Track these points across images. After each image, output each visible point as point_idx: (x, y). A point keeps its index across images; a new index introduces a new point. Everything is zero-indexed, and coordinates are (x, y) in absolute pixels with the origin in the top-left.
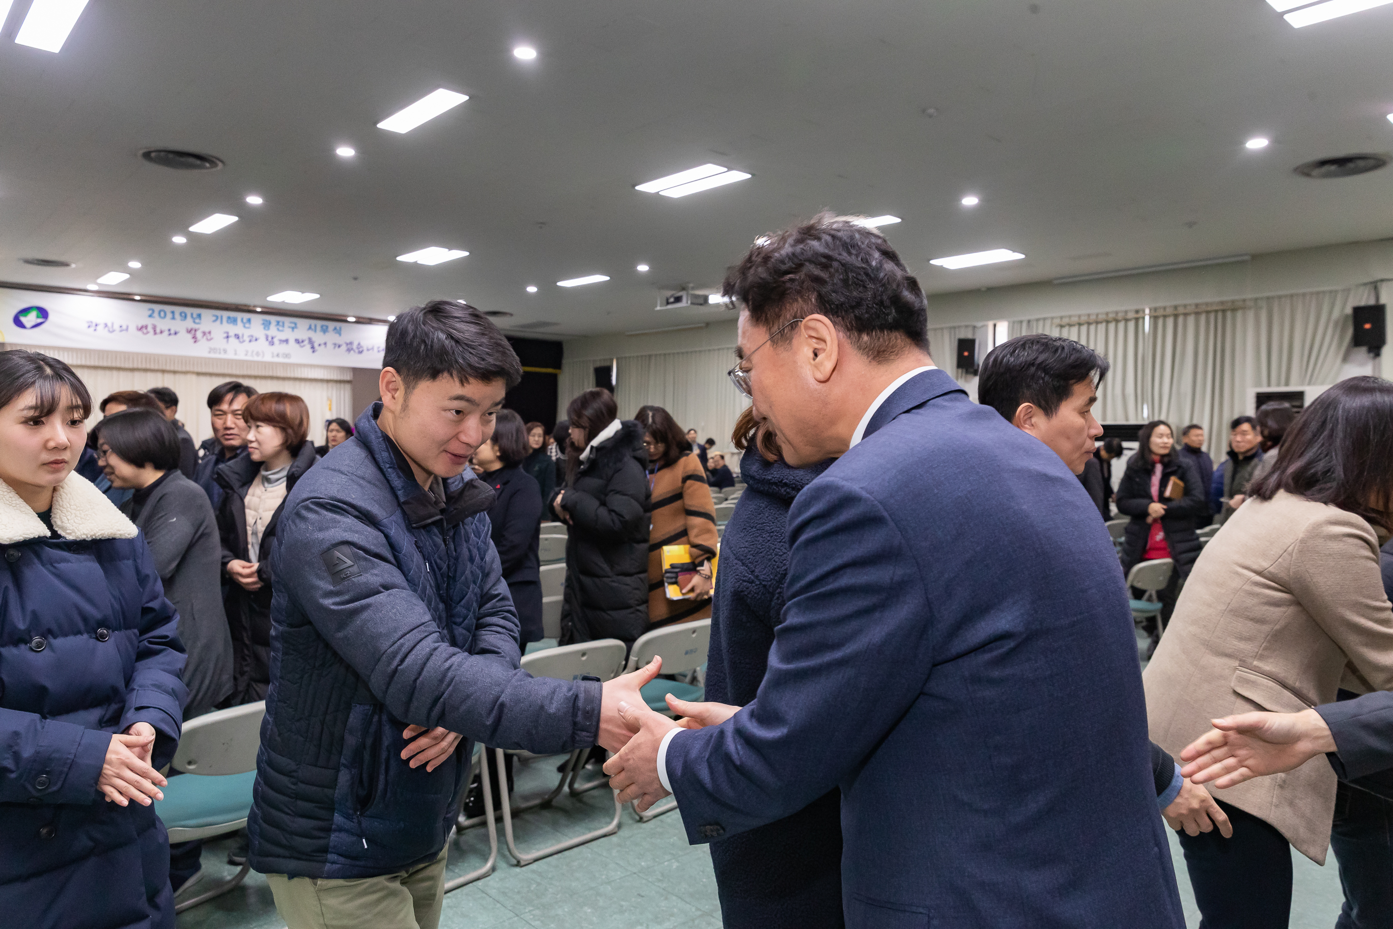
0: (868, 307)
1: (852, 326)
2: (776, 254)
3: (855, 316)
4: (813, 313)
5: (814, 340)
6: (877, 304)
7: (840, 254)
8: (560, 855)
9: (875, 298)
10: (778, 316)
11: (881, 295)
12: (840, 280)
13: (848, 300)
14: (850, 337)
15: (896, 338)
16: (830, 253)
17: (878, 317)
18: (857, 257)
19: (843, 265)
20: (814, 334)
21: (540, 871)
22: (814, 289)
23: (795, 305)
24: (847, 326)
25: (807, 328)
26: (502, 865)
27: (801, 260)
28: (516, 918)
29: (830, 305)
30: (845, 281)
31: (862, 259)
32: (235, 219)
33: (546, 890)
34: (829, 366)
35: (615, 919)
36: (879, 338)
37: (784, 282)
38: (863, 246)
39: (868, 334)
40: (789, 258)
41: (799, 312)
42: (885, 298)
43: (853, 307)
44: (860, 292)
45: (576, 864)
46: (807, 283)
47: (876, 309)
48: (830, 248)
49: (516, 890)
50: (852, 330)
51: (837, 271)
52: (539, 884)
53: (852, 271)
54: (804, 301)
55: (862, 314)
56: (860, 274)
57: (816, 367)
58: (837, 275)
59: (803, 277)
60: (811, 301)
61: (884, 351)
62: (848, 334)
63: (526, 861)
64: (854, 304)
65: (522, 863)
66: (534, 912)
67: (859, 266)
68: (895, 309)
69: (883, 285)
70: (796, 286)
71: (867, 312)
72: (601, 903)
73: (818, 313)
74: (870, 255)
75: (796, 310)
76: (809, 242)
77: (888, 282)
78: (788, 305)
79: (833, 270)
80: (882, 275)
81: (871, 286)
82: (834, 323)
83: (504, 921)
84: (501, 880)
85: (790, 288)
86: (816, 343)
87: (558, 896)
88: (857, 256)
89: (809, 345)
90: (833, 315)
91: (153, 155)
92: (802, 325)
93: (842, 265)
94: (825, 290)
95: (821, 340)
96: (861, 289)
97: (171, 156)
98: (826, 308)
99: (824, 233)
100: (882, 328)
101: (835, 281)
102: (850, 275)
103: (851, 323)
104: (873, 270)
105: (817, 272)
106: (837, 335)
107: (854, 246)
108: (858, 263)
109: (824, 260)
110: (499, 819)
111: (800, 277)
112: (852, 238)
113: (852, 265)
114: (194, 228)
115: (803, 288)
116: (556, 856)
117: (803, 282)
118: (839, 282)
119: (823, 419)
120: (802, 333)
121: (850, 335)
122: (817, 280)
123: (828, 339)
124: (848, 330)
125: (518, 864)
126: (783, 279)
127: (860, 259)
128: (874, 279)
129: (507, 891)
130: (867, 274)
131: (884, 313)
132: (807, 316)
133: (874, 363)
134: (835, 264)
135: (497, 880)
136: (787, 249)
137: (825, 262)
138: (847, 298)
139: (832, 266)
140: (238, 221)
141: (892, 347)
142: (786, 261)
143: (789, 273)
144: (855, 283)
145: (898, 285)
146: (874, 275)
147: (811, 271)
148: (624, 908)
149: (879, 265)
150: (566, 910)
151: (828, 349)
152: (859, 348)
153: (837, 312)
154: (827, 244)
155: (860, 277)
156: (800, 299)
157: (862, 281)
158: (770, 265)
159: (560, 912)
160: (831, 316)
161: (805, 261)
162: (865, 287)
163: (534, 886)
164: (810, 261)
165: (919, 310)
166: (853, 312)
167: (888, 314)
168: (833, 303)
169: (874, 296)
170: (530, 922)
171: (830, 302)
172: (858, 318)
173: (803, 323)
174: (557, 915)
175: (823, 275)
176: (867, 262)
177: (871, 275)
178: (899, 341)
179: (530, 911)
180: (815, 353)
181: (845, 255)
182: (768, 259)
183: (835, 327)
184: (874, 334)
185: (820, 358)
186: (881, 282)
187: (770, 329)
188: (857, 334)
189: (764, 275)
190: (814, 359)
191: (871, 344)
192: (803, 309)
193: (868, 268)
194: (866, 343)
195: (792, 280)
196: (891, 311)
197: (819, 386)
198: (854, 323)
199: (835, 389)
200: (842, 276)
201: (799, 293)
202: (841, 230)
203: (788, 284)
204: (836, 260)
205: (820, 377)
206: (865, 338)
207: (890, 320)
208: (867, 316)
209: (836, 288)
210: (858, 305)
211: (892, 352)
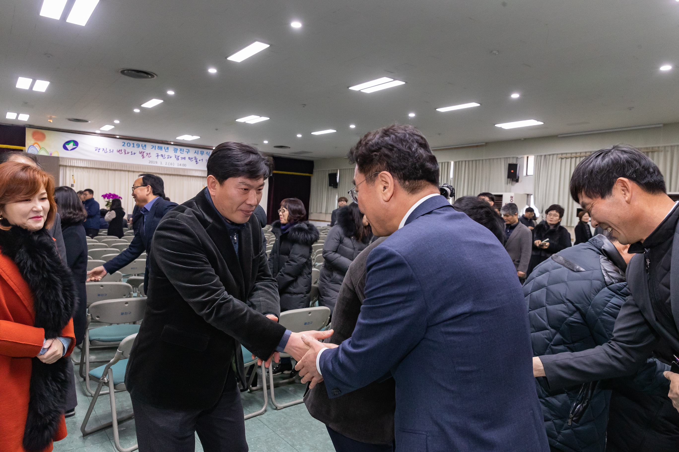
0: (409, 169)
1: (401, 177)
2: (370, 142)
3: (403, 173)
4: (384, 170)
6: (413, 168)
7: (397, 145)
8: (296, 405)
10: (369, 170)
11: (415, 164)
12: (397, 156)
13: (400, 166)
15: (421, 182)
16: (394, 144)
17: (413, 174)
20: (384, 180)
21: (286, 412)
22: (386, 160)
23: (377, 166)
24: (399, 177)
25: (381, 176)
26: (269, 408)
27: (381, 146)
28: (273, 433)
29: (392, 168)
30: (399, 157)
31: (408, 147)
33: (288, 421)
34: (389, 195)
35: (319, 436)
36: (413, 183)
37: (372, 156)
38: (409, 141)
39: (408, 181)
40: (376, 145)
42: (417, 165)
43: (402, 169)
45: (303, 410)
47: (413, 171)
48: (394, 141)
49: (274, 420)
50: (401, 178)
51: (396, 152)
52: (285, 418)
53: (402, 153)
54: (381, 164)
55: (406, 172)
56: (406, 154)
57: (384, 194)
60: (383, 166)
61: (415, 189)
63: (280, 407)
65: (278, 408)
66: (282, 431)
68: (422, 171)
69: (417, 160)
70: (377, 158)
71: (408, 172)
72: (313, 429)
73: (386, 171)
74: (412, 145)
75: (377, 168)
76: (385, 138)
77: (419, 158)
79: (394, 152)
80: (416, 155)
81: (411, 160)
82: (393, 176)
83: (268, 434)
84: (268, 415)
85: (375, 159)
86: (385, 183)
87: (293, 424)
89: (382, 184)
90: (393, 172)
91: (125, 72)
93: (398, 150)
94: (390, 161)
95: (387, 183)
96: (406, 161)
97: (134, 72)
99: (392, 134)
100: (415, 179)
102: (402, 155)
104: (412, 153)
105: (387, 152)
106: (394, 181)
107: (405, 141)
108: (405, 150)
110: (268, 388)
111: (380, 154)
112: (404, 137)
113: (402, 150)
114: (144, 105)
115: (380, 159)
116: (294, 406)
117: (381, 156)
119: (386, 217)
120: (379, 179)
121: (400, 181)
122: (387, 156)
123: (389, 182)
124: (399, 179)
125: (276, 409)
127: (407, 147)
128: (413, 157)
129: (270, 420)
130: (409, 154)
131: (416, 171)
132: (381, 171)
133: (410, 194)
134: (395, 149)
135: (266, 415)
136: (375, 141)
137: (391, 148)
139: (393, 150)
140: (163, 102)
141: (419, 186)
142: (374, 146)
143: (375, 151)
144: (404, 158)
145: (424, 160)
146: (413, 155)
147: (384, 152)
148: (323, 432)
149: (415, 151)
150: (297, 431)
151: (389, 187)
152: (404, 187)
153: (395, 171)
154: (393, 139)
155: (406, 156)
156: (379, 164)
157: (407, 158)
158: (367, 147)
159: (293, 431)
162: (408, 161)
163: (283, 419)
164: (385, 147)
165: (433, 171)
166: (403, 171)
167: (418, 173)
169: (412, 164)
170: (280, 435)
171: (392, 167)
173: (380, 174)
174: (292, 433)
175: (390, 154)
176: (410, 149)
177: (411, 155)
178: (423, 184)
179: (280, 430)
180: (385, 188)
181: (400, 145)
182: (366, 144)
183: (393, 177)
184: (411, 181)
185: (386, 190)
186: (415, 158)
187: (366, 175)
188: (403, 181)
189: (364, 151)
190: (384, 191)
191: (409, 186)
192: (380, 168)
193: (410, 152)
194: (407, 185)
195: (376, 155)
196: (419, 171)
197: (385, 203)
198: (402, 176)
199: (393, 205)
200: (397, 155)
201: (378, 161)
202: (400, 133)
203: (374, 157)
204: (396, 147)
205: (386, 199)
206: (407, 183)
207: (419, 175)
208: (408, 173)
209: (395, 160)
210: (405, 168)
211: (419, 189)
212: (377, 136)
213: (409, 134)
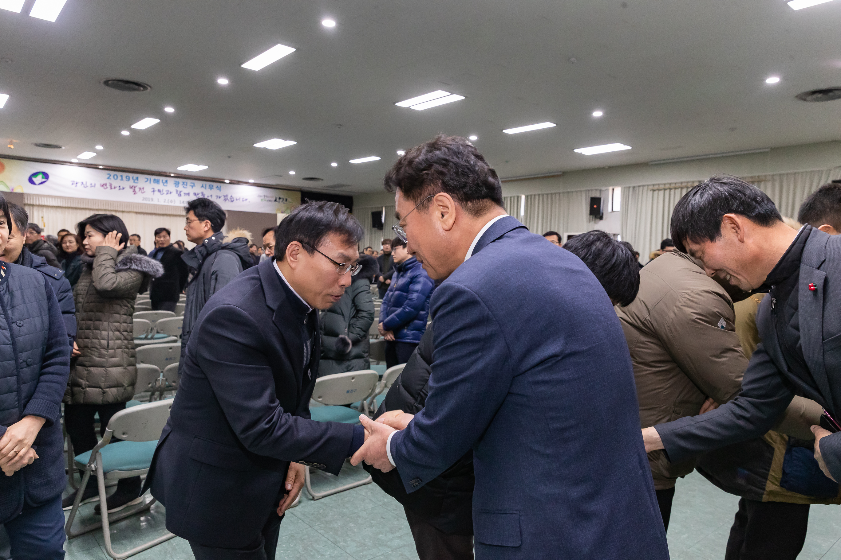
0: (470, 186)
1: (462, 198)
2: (417, 160)
3: (464, 192)
4: (441, 192)
5: (442, 207)
6: (475, 185)
7: (453, 158)
9: (474, 182)
10: (420, 194)
11: (477, 180)
13: (460, 183)
14: (461, 203)
15: (487, 202)
16: (447, 158)
17: (476, 192)
18: (462, 160)
19: (455, 164)
20: (441, 203)
21: (326, 502)
22: (440, 178)
23: (430, 188)
24: (459, 198)
25: (438, 199)
27: (431, 162)
28: (310, 529)
29: (450, 188)
30: (457, 173)
31: (465, 160)
32: (158, 121)
33: (328, 513)
34: (451, 221)
36: (477, 204)
38: (464, 153)
39: (471, 202)
40: (425, 162)
41: (432, 191)
42: (479, 181)
43: (462, 188)
44: (465, 179)
46: (435, 175)
47: (475, 188)
48: (447, 155)
49: (311, 513)
50: (462, 200)
51: (452, 168)
52: (324, 510)
53: (460, 167)
54: (435, 185)
55: (467, 192)
56: (465, 169)
57: (443, 222)
58: (452, 170)
59: (433, 171)
60: (439, 185)
61: (480, 210)
62: (460, 202)
63: (318, 497)
64: (463, 185)
66: (321, 525)
67: (464, 164)
68: (485, 188)
69: (478, 175)
70: (430, 177)
73: (444, 192)
74: (469, 158)
75: (430, 191)
76: (435, 152)
77: (480, 173)
78: (426, 188)
79: (449, 167)
80: (477, 169)
82: (452, 197)
85: (426, 178)
86: (443, 209)
87: (335, 517)
88: (462, 158)
89: (439, 210)
90: (452, 193)
91: (110, 82)
92: (434, 199)
94: (446, 178)
95: (445, 207)
96: (466, 177)
97: (120, 83)
98: (447, 189)
99: (443, 146)
100: (478, 198)
101: (451, 173)
102: (460, 169)
103: (461, 196)
104: (471, 167)
105: (441, 168)
106: (455, 204)
107: (460, 153)
108: (462, 163)
109: (444, 162)
111: (431, 172)
112: (459, 148)
113: (460, 164)
114: (133, 126)
115: (433, 178)
117: (433, 175)
118: (453, 174)
119: (449, 251)
120: (435, 203)
122: (441, 173)
123: (450, 207)
124: (460, 200)
126: (422, 174)
128: (474, 172)
129: (306, 514)
130: (469, 169)
131: (479, 190)
132: (436, 194)
133: (474, 218)
134: (451, 164)
136: (422, 157)
138: (458, 183)
139: (449, 165)
140: (159, 122)
142: (422, 163)
143: (425, 169)
144: (462, 174)
145: (486, 175)
146: (473, 169)
147: (437, 168)
149: (474, 164)
150: (339, 524)
151: (450, 212)
152: (467, 210)
153: (454, 191)
154: (445, 152)
155: (465, 171)
156: (432, 185)
157: (466, 172)
158: (413, 165)
159: (336, 526)
161: (433, 163)
162: (468, 176)
164: (437, 163)
165: (497, 187)
166: (463, 190)
167: (482, 191)
168: (451, 186)
169: (473, 181)
170: (318, 531)
171: (449, 185)
172: (466, 194)
173: (435, 197)
175: (445, 170)
176: (468, 162)
177: (472, 170)
180: (443, 214)
181: (456, 158)
182: (411, 161)
183: (453, 199)
184: (474, 201)
185: (445, 217)
186: (476, 173)
187: (415, 202)
188: (465, 202)
189: (410, 172)
190: (442, 218)
191: (473, 207)
192: (433, 189)
194: (470, 207)
195: (427, 174)
197: (446, 233)
198: (463, 196)
199: (456, 235)
200: (455, 171)
201: (432, 181)
205: (446, 228)
206: (470, 204)
207: (483, 194)
208: (470, 192)
209: (452, 177)
210: (465, 186)
211: (484, 210)
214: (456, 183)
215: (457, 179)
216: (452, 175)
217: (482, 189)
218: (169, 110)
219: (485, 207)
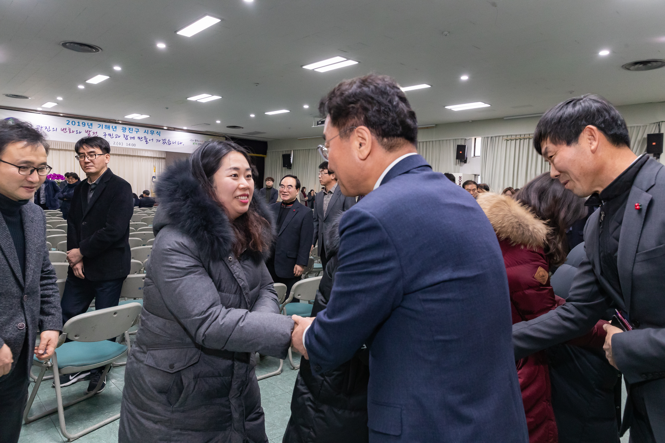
0: (388, 125)
1: (380, 134)
2: (346, 93)
3: (382, 129)
4: (361, 125)
5: (360, 138)
6: (393, 124)
7: (378, 97)
10: (344, 124)
11: (396, 120)
13: (379, 121)
14: (378, 139)
15: (400, 140)
16: (373, 96)
17: (393, 130)
20: (360, 135)
22: (363, 113)
24: (377, 134)
25: (358, 132)
29: (370, 122)
30: (379, 111)
31: (389, 100)
32: (108, 77)
34: (366, 152)
36: (392, 141)
37: (349, 108)
38: (390, 94)
39: (387, 138)
40: (353, 96)
41: (355, 123)
42: (397, 121)
43: (381, 125)
46: (360, 110)
47: (392, 127)
48: (373, 93)
51: (376, 105)
53: (383, 106)
54: (358, 119)
56: (387, 108)
57: (360, 152)
58: (374, 107)
60: (361, 119)
61: (393, 146)
62: (377, 137)
64: (382, 123)
67: (387, 104)
68: (402, 127)
70: (354, 110)
71: (387, 128)
73: (364, 126)
74: (393, 99)
75: (353, 122)
76: (364, 88)
77: (400, 114)
78: (350, 120)
79: (373, 104)
80: (398, 109)
81: (392, 115)
82: (371, 132)
85: (352, 111)
86: (362, 140)
88: (386, 99)
89: (358, 141)
90: (371, 128)
91: (67, 44)
92: (355, 131)
93: (378, 102)
94: (369, 114)
95: (363, 139)
96: (386, 116)
97: (76, 45)
98: (368, 124)
99: (371, 84)
100: (394, 136)
102: (382, 108)
103: (379, 132)
104: (394, 107)
105: (365, 104)
106: (372, 138)
107: (385, 93)
109: (370, 99)
111: (357, 106)
113: (383, 103)
114: (88, 82)
115: (358, 112)
117: (358, 109)
118: (376, 111)
119: (362, 177)
120: (355, 135)
122: (365, 109)
123: (367, 138)
126: (349, 106)
128: (394, 111)
131: (396, 129)
132: (358, 126)
133: (388, 152)
134: (375, 102)
139: (373, 102)
142: (351, 97)
143: (352, 103)
144: (383, 113)
145: (405, 115)
146: (394, 109)
147: (362, 104)
149: (397, 104)
151: (367, 144)
152: (382, 145)
153: (373, 126)
155: (386, 110)
157: (387, 112)
158: (343, 97)
160: (370, 128)
161: (360, 98)
162: (388, 115)
164: (363, 99)
166: (382, 127)
167: (398, 130)
169: (392, 120)
172: (383, 131)
173: (356, 129)
175: (368, 107)
176: (391, 102)
177: (391, 109)
180: (361, 145)
181: (380, 97)
182: (342, 94)
183: (371, 134)
184: (390, 138)
185: (363, 148)
186: (396, 113)
187: (339, 130)
188: (381, 138)
189: (339, 103)
190: (360, 148)
191: (388, 143)
192: (356, 122)
193: (390, 105)
194: (385, 142)
195: (353, 108)
196: (399, 128)
197: (361, 162)
198: (381, 132)
199: (369, 164)
200: (377, 108)
201: (356, 114)
202: (381, 84)
203: (351, 109)
204: (375, 100)
205: (362, 157)
206: (385, 140)
207: (399, 132)
208: (387, 130)
209: (374, 114)
210: (384, 123)
211: (398, 147)
212: (355, 87)
213: (390, 87)
214: (376, 119)
215: (378, 116)
216: (374, 111)
217: (398, 128)
218: (117, 68)
219: (398, 144)
